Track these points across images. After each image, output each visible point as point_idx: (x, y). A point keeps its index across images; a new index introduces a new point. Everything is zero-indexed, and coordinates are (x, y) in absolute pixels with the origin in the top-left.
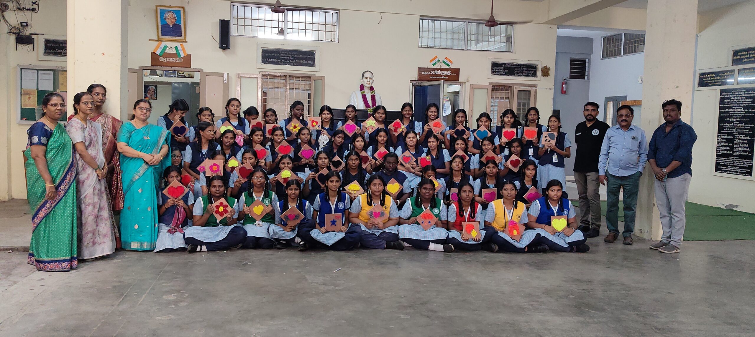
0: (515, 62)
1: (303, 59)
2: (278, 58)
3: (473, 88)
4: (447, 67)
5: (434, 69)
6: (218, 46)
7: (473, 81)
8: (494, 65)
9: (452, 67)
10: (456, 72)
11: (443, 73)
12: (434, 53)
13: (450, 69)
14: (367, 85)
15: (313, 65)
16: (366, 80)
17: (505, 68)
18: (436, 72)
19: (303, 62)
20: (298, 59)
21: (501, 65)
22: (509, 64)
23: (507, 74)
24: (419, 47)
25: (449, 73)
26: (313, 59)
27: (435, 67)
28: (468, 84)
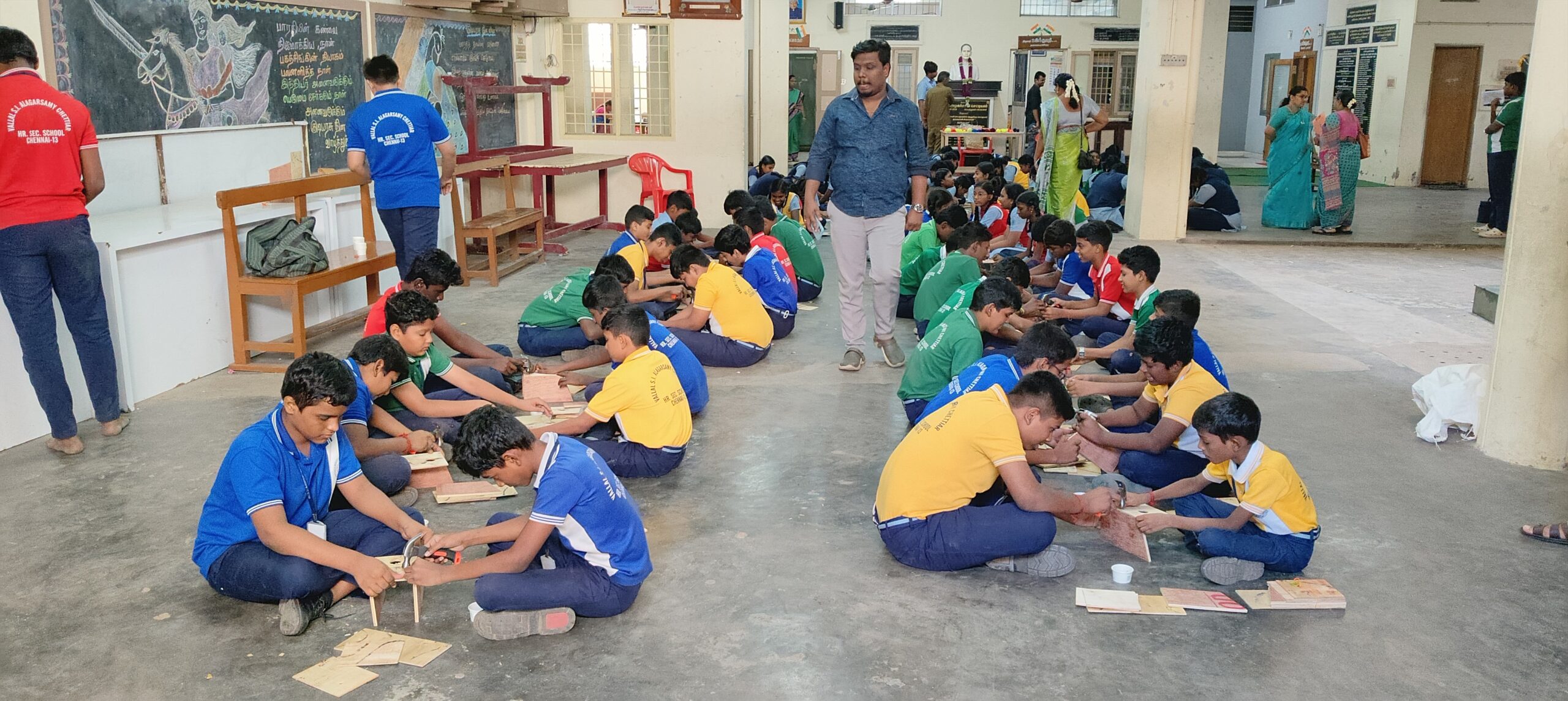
0: (1119, 27)
1: (907, 33)
2: (885, 34)
3: (1075, 55)
4: (1048, 34)
5: (1035, 37)
6: (833, 26)
7: (1076, 48)
8: (1097, 30)
9: (1053, 34)
10: (1058, 38)
11: (1044, 41)
12: (1034, 22)
13: (1051, 36)
14: (965, 58)
15: (917, 39)
16: (964, 53)
17: (1108, 34)
18: (1037, 40)
19: (908, 36)
20: (903, 34)
21: (1104, 30)
22: (1113, 29)
23: (1111, 39)
24: (1021, 15)
25: (1050, 40)
26: (917, 34)
27: (1036, 34)
28: (1070, 51)
